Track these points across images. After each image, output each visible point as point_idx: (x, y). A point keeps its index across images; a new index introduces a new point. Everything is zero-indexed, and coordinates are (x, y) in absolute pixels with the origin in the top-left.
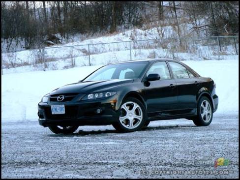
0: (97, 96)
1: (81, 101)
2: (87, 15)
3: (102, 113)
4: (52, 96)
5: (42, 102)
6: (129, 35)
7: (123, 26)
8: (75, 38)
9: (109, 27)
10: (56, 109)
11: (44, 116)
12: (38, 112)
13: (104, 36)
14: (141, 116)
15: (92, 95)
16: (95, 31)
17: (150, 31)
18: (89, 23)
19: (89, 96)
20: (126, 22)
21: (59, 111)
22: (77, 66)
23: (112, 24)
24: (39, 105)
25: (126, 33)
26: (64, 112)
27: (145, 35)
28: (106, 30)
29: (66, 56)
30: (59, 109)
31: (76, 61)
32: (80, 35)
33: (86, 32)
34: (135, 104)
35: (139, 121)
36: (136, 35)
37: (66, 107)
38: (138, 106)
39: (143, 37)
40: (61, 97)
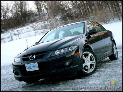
0: (62, 51)
1: (51, 57)
2: (13, 21)
3: (70, 65)
4: (23, 56)
5: (15, 62)
6: (31, 26)
7: (27, 24)
8: (10, 30)
9: (22, 24)
10: (30, 67)
11: (20, 73)
12: (14, 71)
13: (21, 27)
14: (95, 61)
15: (58, 51)
16: (17, 27)
17: (38, 24)
18: (14, 24)
19: (56, 52)
20: (28, 22)
21: (33, 68)
22: (14, 40)
23: (23, 23)
24: (13, 64)
25: (30, 25)
26: (38, 69)
27: (37, 25)
28: (21, 26)
29: (8, 37)
30: (33, 67)
31: (13, 38)
32: (11, 29)
33: (13, 28)
34: (89, 53)
35: (94, 65)
36: (33, 25)
37: (39, 64)
38: (91, 54)
39: (36, 26)
40: (32, 56)
